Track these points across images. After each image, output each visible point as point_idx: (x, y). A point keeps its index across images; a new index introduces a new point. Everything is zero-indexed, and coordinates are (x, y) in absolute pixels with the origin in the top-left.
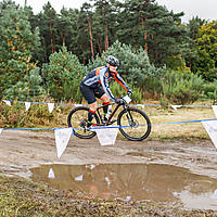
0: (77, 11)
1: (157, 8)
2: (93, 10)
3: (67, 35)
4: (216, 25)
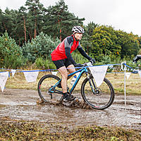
0: (16, 11)
1: (68, 14)
2: (27, 12)
3: (8, 26)
4: (104, 28)
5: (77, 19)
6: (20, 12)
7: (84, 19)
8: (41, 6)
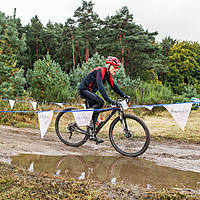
0: (61, 26)
1: (134, 27)
2: (76, 25)
3: (51, 46)
4: (186, 46)
5: (146, 33)
6: (66, 26)
7: (156, 33)
8: (95, 17)
